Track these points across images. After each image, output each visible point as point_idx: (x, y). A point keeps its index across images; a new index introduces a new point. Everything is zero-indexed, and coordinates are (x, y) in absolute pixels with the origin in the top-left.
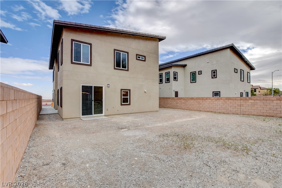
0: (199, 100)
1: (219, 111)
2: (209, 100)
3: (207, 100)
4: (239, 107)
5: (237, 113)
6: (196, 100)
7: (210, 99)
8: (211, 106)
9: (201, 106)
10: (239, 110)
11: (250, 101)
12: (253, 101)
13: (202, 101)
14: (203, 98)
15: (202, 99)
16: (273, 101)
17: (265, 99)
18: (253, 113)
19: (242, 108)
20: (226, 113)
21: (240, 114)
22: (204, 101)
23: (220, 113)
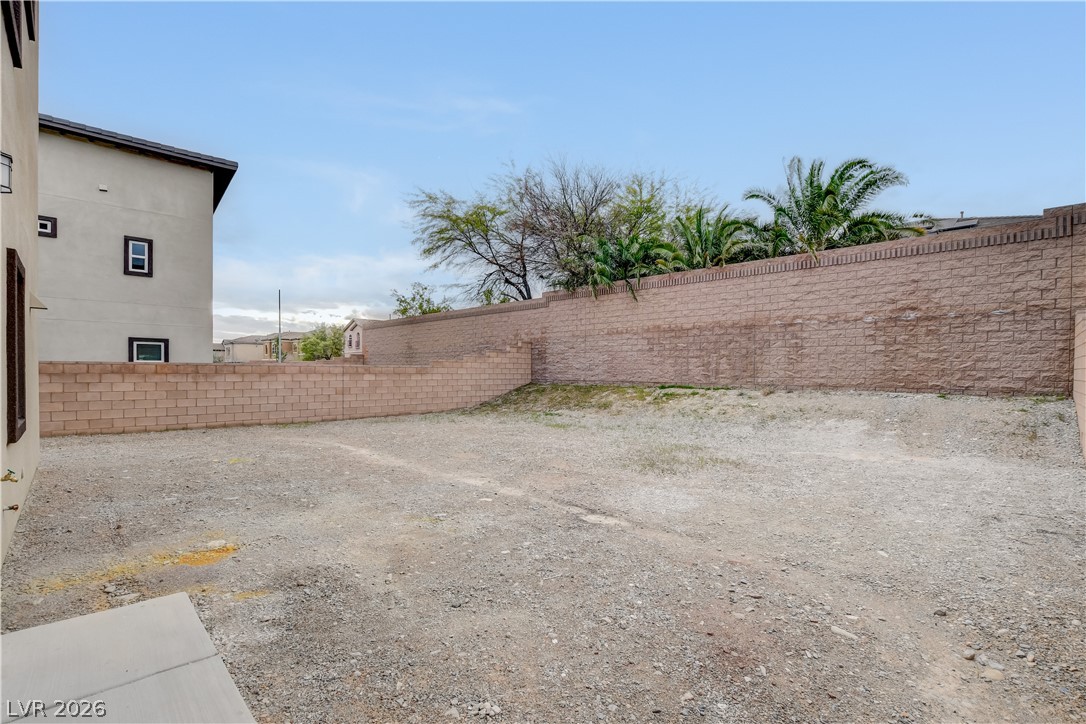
0: (171, 379)
1: (273, 417)
2: (231, 378)
3: (218, 378)
4: (340, 398)
5: (334, 417)
6: (157, 378)
7: (234, 373)
8: (239, 401)
9: (183, 403)
10: (340, 406)
11: (367, 377)
12: (373, 378)
13: (190, 379)
14: (197, 366)
15: (190, 370)
16: (410, 374)
17: (396, 371)
18: (372, 412)
19: (347, 398)
20: (300, 420)
21: (340, 417)
22: (202, 379)
23: (277, 424)
